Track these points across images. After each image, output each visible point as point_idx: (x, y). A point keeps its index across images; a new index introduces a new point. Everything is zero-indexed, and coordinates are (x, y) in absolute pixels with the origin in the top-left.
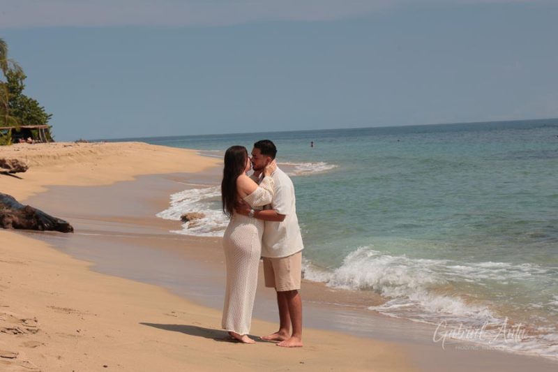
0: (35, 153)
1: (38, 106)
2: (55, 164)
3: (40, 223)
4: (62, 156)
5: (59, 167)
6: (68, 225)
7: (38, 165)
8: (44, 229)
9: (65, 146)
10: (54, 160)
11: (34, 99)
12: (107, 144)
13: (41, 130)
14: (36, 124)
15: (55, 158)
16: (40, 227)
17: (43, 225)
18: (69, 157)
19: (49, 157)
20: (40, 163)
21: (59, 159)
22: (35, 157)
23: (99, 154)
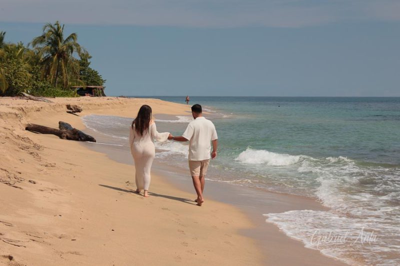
0: (88, 102)
1: (98, 74)
2: (99, 109)
3: (80, 137)
4: (103, 104)
5: (100, 110)
6: (93, 139)
7: (89, 109)
8: (82, 140)
9: (108, 99)
10: (98, 107)
11: (96, 70)
12: (136, 99)
13: (99, 89)
14: (96, 85)
15: (99, 105)
16: (80, 139)
17: (81, 139)
18: (107, 106)
19: (95, 105)
20: (90, 108)
21: (101, 106)
22: (87, 104)
23: (125, 104)
